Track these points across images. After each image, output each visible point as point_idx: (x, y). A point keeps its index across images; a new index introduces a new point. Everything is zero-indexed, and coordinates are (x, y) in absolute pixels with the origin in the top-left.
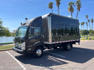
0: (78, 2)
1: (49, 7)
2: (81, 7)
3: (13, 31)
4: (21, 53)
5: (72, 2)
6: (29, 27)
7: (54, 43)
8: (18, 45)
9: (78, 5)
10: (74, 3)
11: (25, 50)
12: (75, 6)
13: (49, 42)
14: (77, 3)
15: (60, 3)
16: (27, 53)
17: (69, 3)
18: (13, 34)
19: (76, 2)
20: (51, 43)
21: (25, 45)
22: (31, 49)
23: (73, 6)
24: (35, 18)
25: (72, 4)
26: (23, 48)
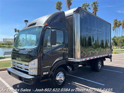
0: (94, 3)
1: (57, 8)
2: (97, 11)
3: (2, 41)
4: (28, 81)
5: (86, 4)
6: (45, 29)
7: (84, 60)
8: (21, 64)
9: (94, 8)
10: (89, 5)
11: (38, 75)
12: (90, 8)
13: (76, 58)
14: (94, 5)
15: (71, 3)
16: (41, 81)
17: (83, 5)
18: (3, 44)
19: (92, 4)
20: (79, 61)
21: (36, 66)
22: (48, 73)
23: (87, 8)
24: (52, 14)
25: (86, 5)
26: (32, 71)
